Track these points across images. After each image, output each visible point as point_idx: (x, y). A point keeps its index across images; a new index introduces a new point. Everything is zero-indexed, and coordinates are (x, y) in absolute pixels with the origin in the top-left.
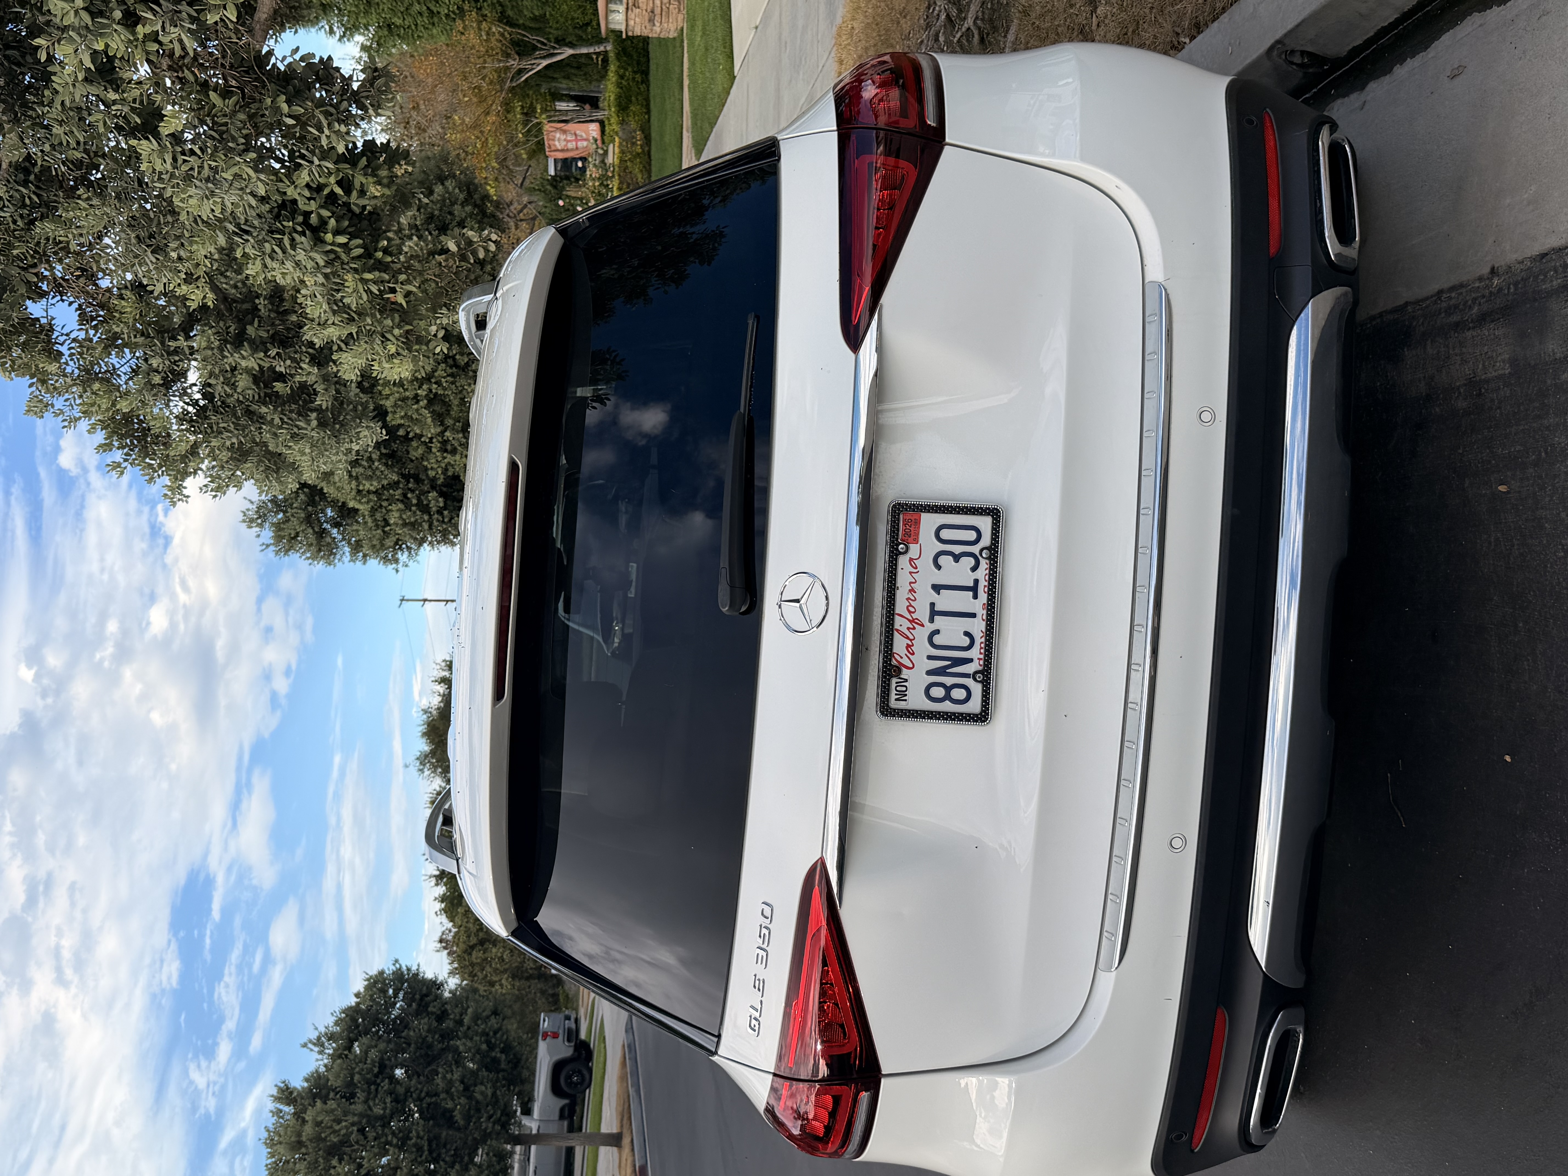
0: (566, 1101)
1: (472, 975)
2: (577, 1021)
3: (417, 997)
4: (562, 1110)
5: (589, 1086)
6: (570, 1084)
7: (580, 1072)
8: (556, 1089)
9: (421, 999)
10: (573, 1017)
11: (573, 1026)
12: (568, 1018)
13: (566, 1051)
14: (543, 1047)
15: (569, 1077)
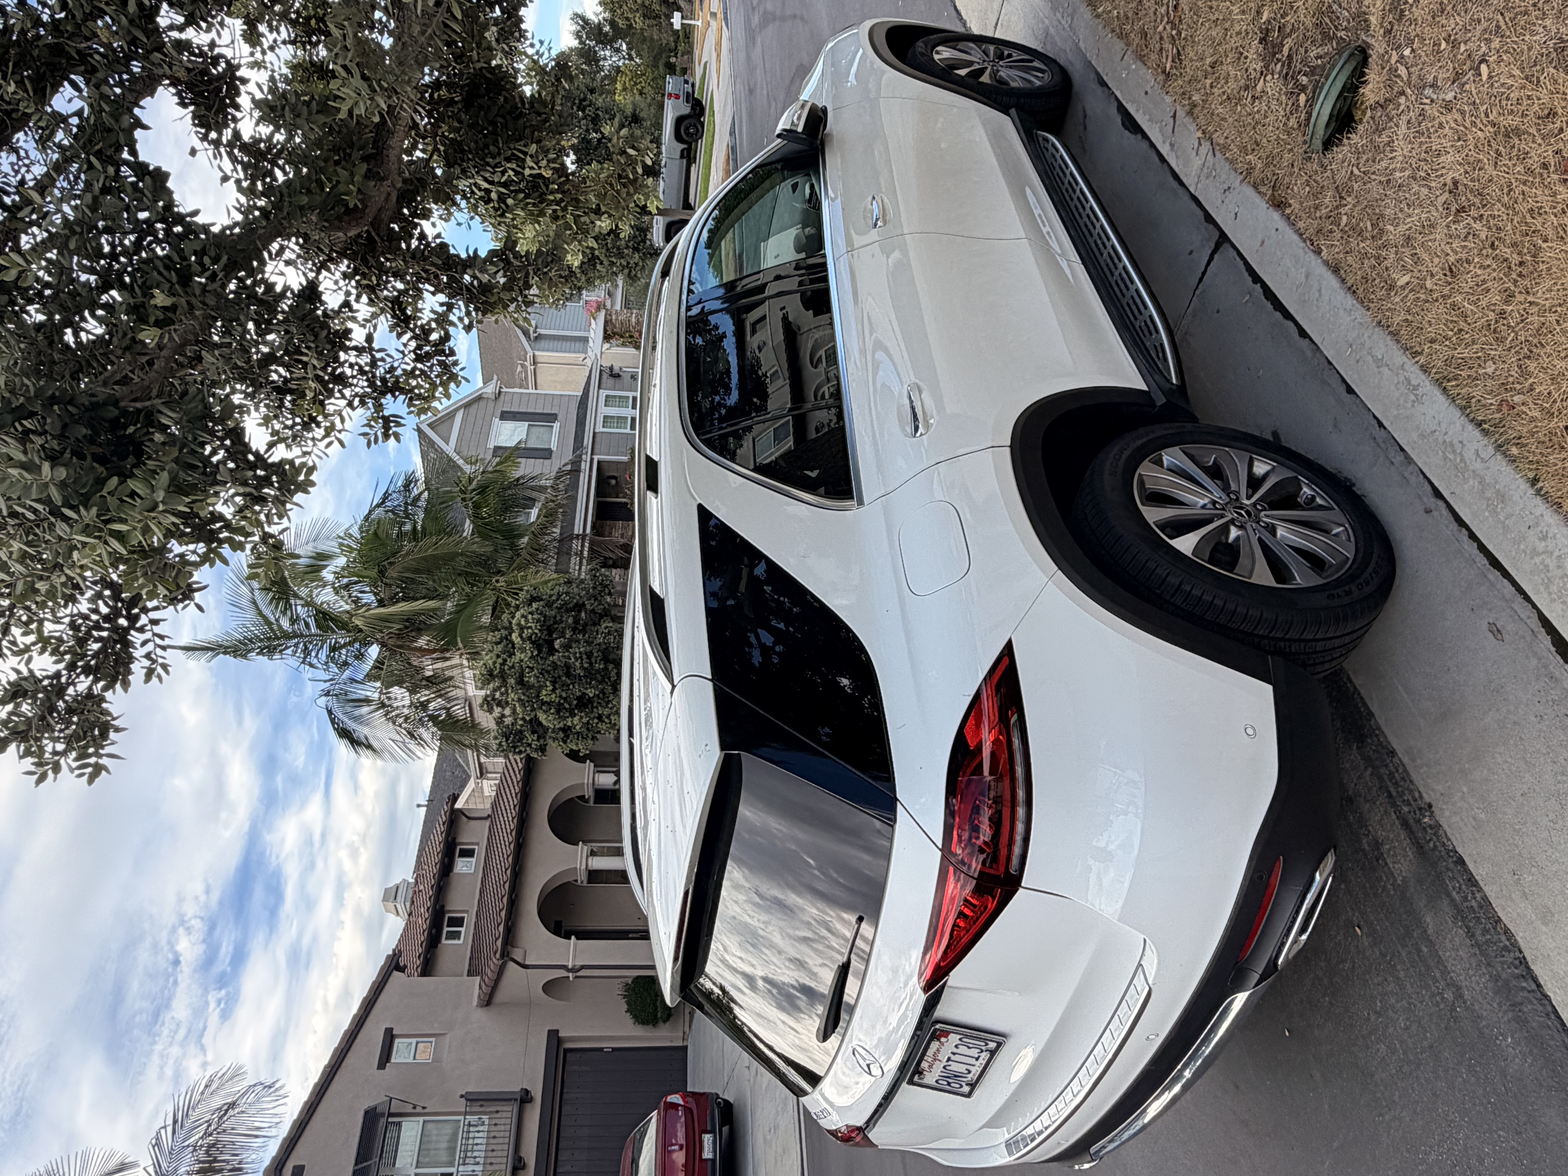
0: (685, 146)
1: (612, 11)
2: (693, 85)
3: (577, 101)
4: (682, 151)
5: (701, 137)
6: (687, 134)
7: (695, 125)
8: (678, 137)
9: (580, 103)
10: (691, 81)
11: (690, 90)
12: (686, 82)
13: (686, 110)
14: (669, 104)
15: (687, 129)
